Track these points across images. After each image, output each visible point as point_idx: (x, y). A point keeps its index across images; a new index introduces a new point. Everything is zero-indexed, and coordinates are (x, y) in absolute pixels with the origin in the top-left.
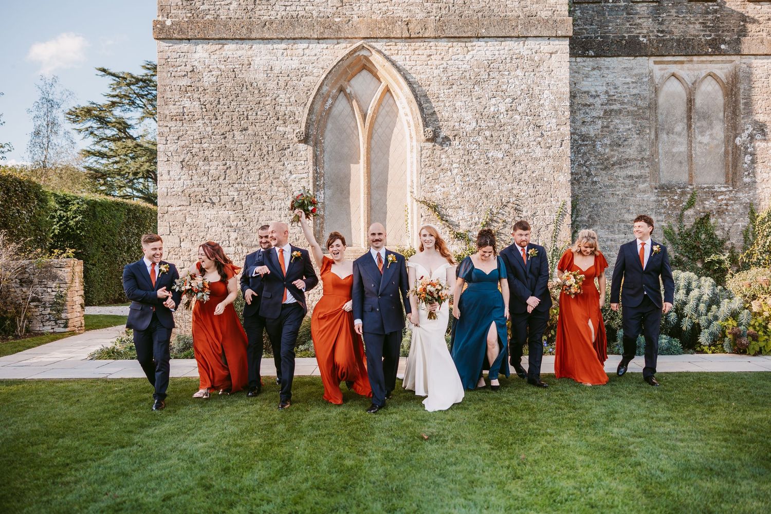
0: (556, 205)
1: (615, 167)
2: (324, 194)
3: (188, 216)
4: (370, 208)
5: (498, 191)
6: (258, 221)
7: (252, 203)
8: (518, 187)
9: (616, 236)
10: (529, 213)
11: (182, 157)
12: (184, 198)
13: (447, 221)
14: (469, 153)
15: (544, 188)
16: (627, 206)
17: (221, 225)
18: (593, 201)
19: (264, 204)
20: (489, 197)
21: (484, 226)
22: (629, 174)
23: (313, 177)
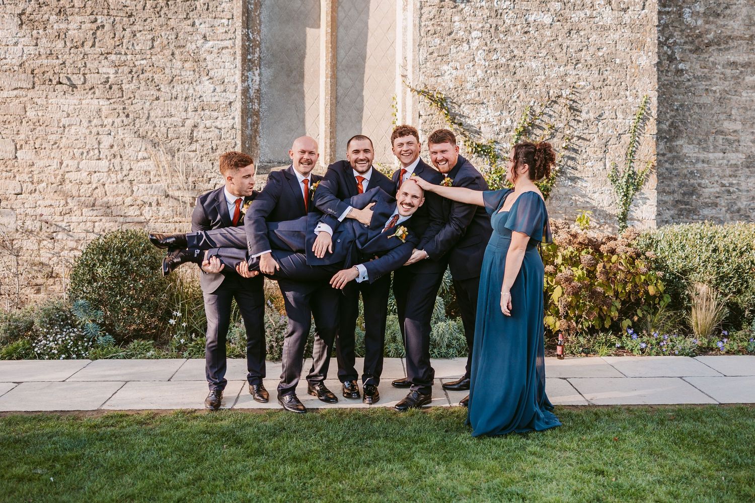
0: (634, 103)
1: (711, 49)
2: (260, 75)
3: (29, 106)
4: (335, 102)
5: (543, 78)
6: (148, 118)
7: (139, 88)
8: (575, 72)
9: (711, 156)
10: (592, 116)
11: (21, 6)
12: (23, 76)
13: (460, 124)
14: (498, 14)
15: (616, 75)
16: (728, 110)
17: (85, 123)
18: (677, 100)
19: (159, 90)
20: (528, 87)
21: (520, 134)
22: (732, 60)
23: (243, 46)
